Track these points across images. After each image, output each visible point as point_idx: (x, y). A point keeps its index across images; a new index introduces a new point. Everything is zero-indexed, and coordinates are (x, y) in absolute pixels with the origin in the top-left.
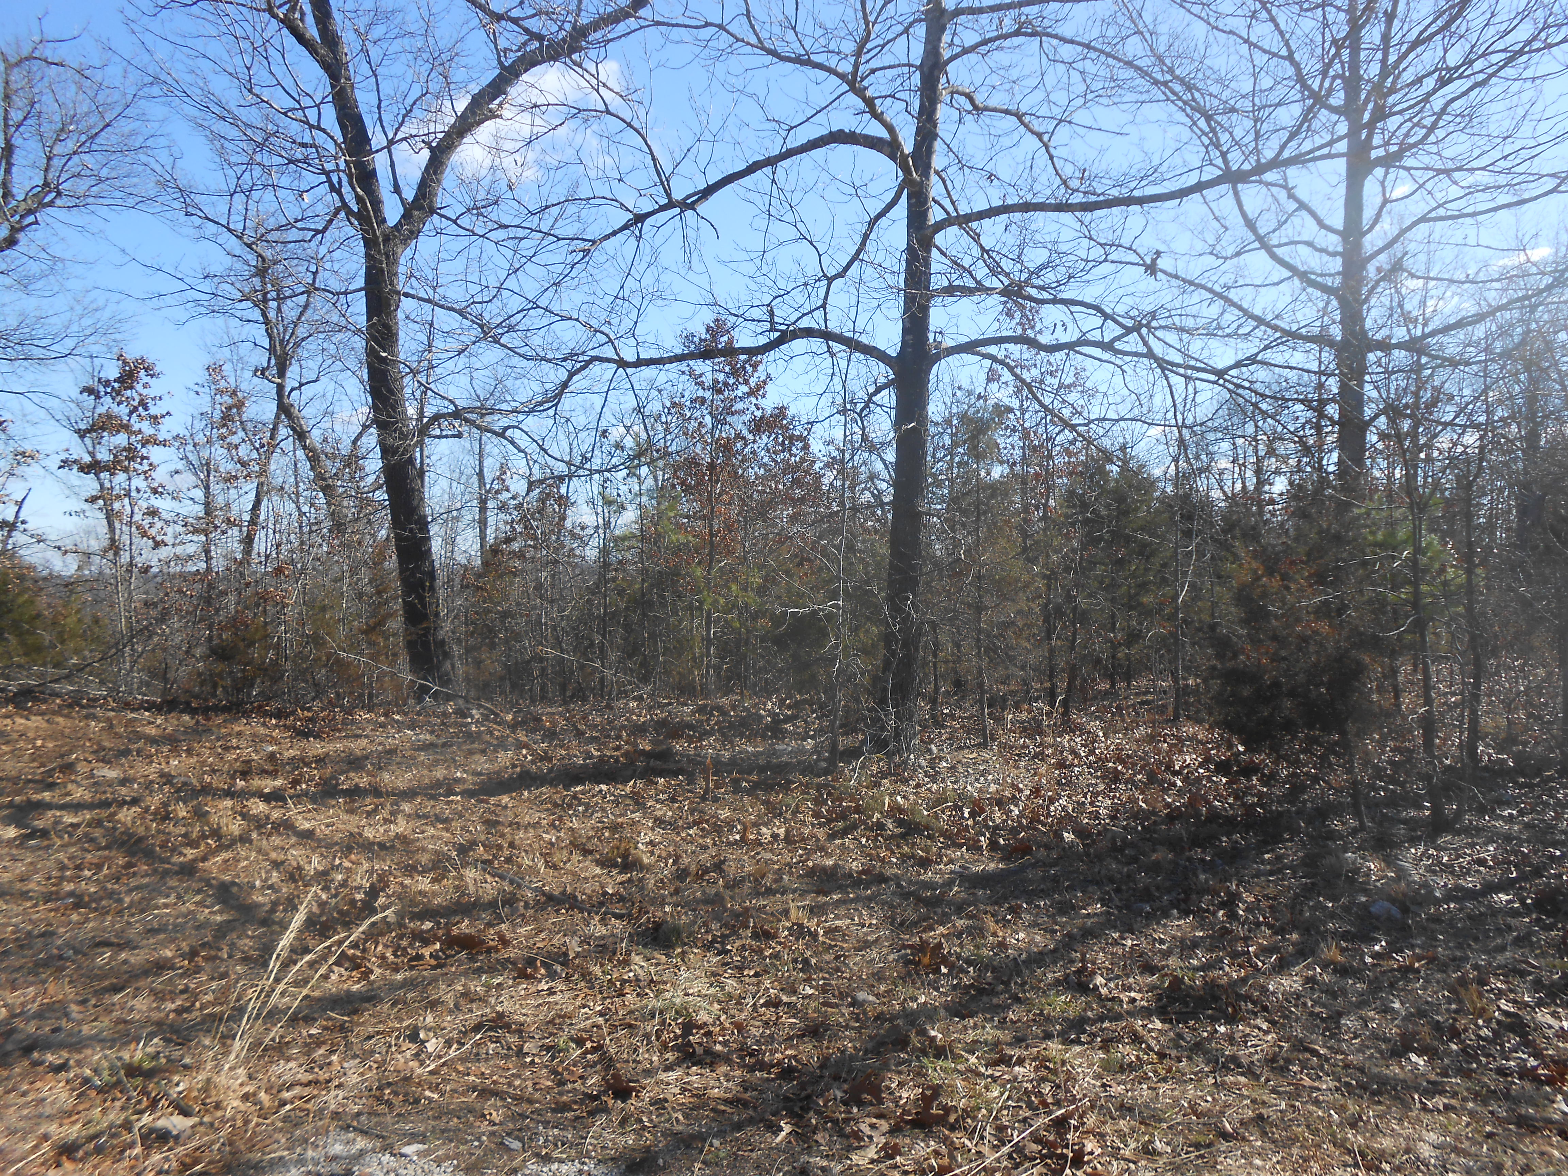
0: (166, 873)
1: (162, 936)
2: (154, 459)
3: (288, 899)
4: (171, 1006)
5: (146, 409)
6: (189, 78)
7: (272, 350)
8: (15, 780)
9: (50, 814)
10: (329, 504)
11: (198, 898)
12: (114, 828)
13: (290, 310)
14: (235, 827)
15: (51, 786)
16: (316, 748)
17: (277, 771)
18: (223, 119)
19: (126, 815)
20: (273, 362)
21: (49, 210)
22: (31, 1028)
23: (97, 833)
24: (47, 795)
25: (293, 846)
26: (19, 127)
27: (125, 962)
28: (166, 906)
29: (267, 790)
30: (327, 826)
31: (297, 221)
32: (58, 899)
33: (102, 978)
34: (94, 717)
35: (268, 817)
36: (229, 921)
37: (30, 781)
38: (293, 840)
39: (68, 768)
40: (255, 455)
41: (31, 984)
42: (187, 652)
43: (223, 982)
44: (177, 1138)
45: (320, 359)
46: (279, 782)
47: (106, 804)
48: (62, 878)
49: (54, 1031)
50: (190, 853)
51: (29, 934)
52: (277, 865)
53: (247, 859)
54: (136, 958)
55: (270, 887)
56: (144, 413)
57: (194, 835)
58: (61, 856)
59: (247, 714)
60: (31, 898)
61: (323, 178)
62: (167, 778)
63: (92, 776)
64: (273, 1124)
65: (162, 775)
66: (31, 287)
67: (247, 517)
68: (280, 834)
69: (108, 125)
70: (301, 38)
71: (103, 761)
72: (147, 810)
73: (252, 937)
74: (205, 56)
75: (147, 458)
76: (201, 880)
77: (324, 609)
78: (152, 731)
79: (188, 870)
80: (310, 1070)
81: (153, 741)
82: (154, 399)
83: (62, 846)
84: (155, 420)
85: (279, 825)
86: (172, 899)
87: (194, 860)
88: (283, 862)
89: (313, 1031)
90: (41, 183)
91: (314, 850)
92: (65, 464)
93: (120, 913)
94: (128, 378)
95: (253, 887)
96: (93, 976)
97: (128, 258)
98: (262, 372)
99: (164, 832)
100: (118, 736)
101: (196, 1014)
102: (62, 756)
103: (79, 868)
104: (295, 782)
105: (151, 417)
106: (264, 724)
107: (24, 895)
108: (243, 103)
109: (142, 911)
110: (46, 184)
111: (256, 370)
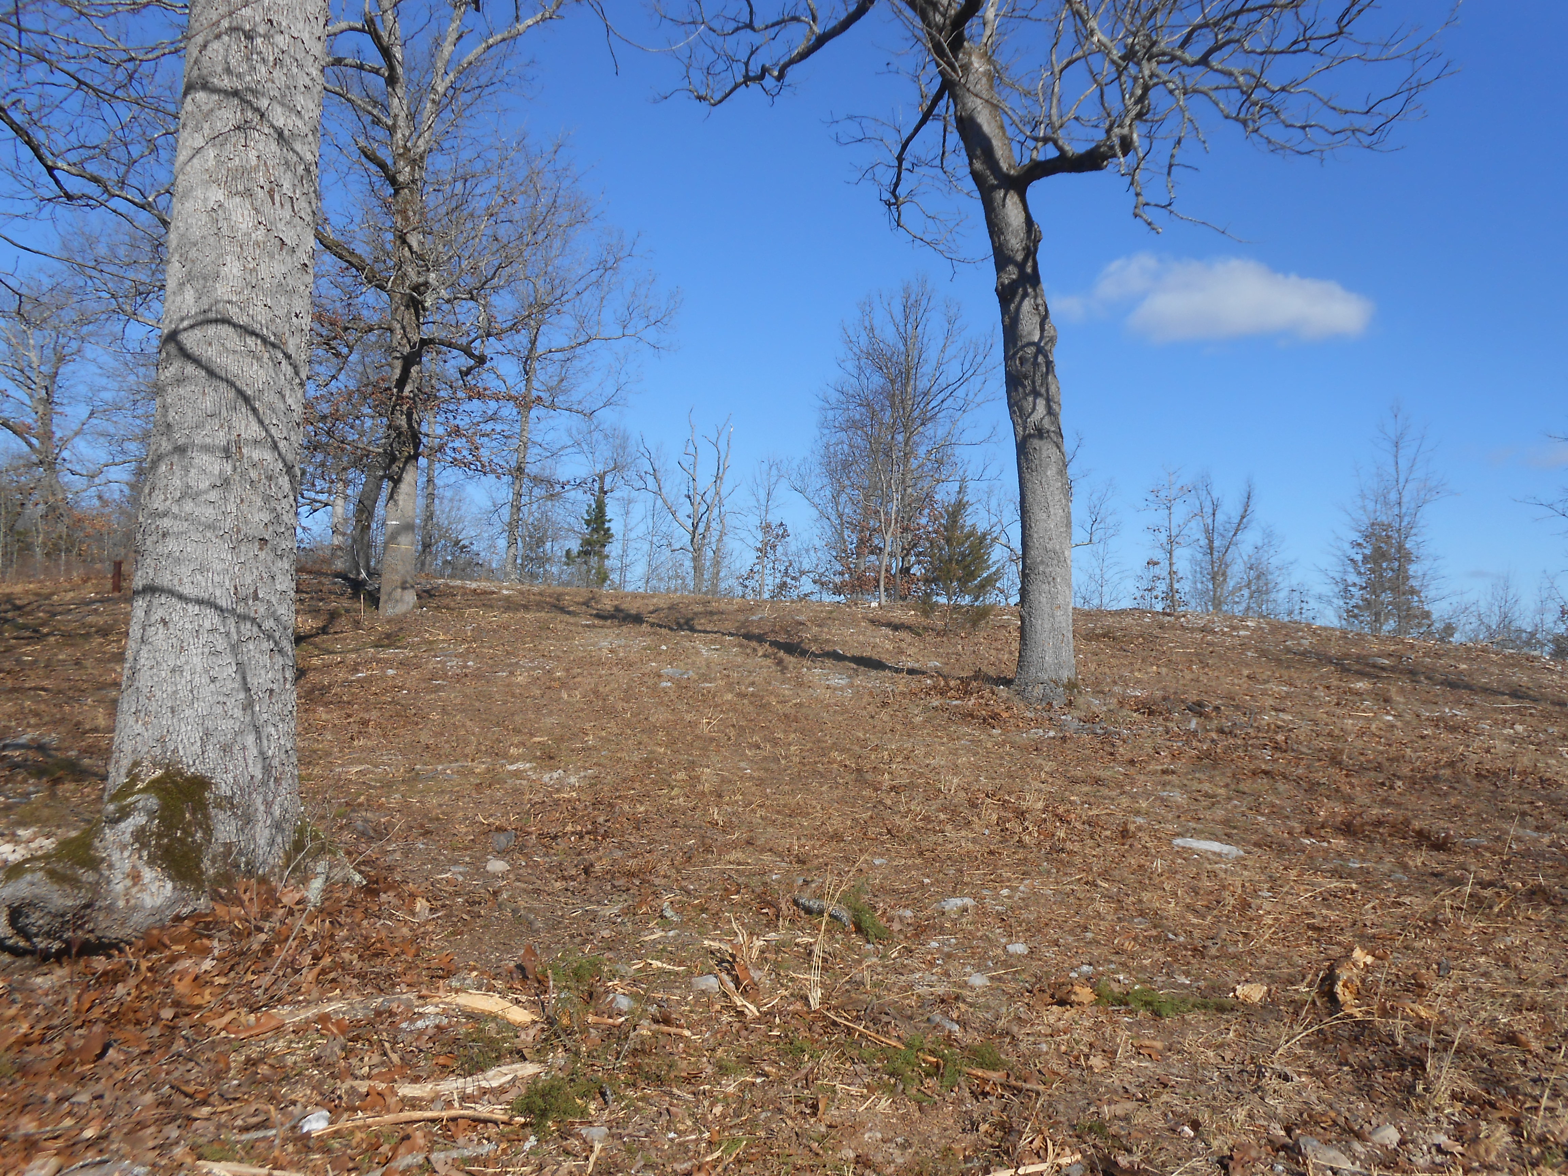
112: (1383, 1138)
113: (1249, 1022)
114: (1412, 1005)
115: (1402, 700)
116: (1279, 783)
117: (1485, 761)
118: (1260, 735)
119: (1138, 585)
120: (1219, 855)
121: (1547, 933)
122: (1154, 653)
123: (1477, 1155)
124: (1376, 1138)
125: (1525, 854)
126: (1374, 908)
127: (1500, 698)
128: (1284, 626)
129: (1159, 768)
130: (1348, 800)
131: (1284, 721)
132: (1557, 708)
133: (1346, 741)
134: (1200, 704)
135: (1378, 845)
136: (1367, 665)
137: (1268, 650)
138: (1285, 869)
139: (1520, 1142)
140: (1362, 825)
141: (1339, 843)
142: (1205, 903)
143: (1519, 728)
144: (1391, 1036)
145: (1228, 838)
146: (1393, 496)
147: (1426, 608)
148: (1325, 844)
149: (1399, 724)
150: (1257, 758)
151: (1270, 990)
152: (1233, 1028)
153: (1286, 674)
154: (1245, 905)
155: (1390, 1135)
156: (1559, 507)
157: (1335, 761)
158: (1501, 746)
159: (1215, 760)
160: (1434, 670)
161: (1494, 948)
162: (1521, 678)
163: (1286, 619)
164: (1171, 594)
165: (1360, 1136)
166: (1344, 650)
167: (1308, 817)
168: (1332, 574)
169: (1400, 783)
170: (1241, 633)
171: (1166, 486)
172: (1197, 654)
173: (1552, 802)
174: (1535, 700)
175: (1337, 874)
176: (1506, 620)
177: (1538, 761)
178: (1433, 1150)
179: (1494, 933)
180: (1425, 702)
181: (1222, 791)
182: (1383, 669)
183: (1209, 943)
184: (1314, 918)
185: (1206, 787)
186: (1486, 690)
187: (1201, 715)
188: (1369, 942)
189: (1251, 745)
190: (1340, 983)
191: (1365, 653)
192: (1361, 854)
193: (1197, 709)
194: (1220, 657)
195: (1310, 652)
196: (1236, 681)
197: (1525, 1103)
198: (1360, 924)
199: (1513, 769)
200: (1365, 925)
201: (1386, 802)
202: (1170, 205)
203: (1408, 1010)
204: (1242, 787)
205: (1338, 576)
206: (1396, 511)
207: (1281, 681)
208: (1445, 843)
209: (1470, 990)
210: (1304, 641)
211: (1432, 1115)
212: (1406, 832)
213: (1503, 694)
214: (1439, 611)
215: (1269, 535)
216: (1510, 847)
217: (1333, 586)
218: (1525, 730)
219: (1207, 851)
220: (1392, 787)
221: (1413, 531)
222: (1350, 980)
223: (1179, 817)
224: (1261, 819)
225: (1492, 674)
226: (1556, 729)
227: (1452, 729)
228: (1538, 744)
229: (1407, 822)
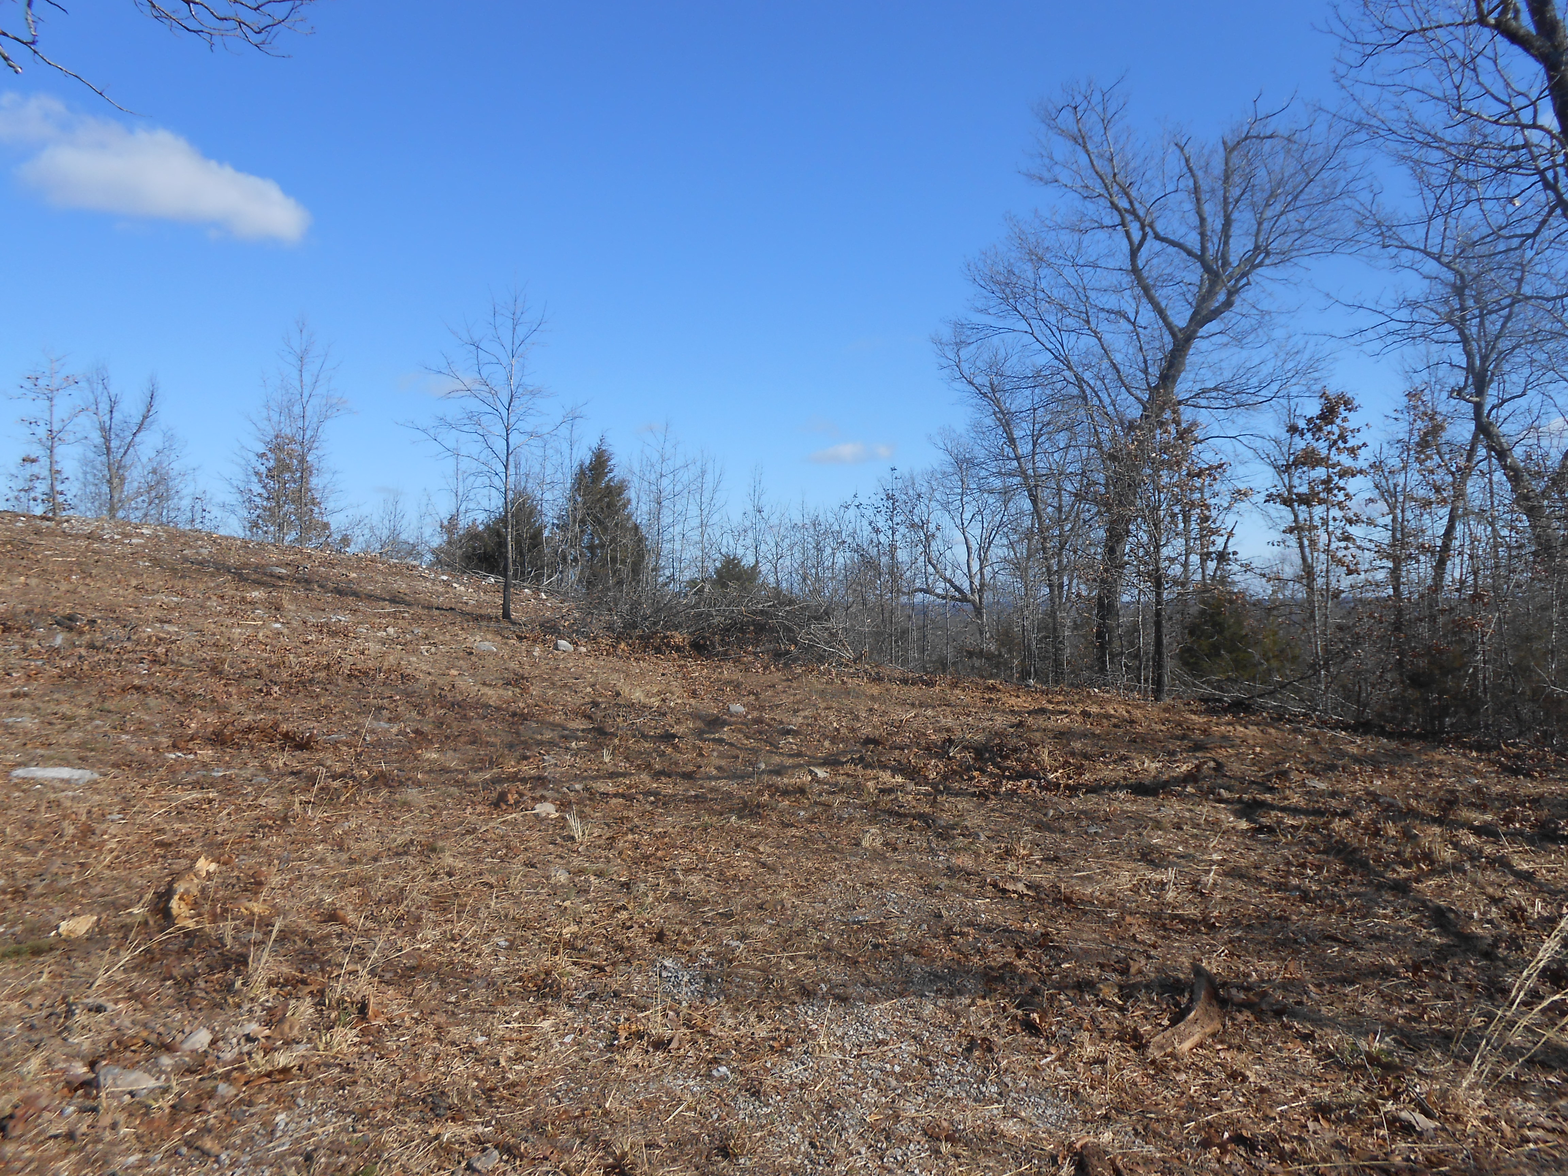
0: (1380, 887)
1: (1384, 944)
2: (1351, 490)
3: (1510, 937)
4: (1398, 1011)
5: (1345, 442)
6: (1394, 114)
7: (1470, 368)
8: (1242, 780)
9: (1273, 813)
10: (1533, 527)
11: (1415, 916)
12: (1330, 836)
13: (1494, 324)
14: (1447, 854)
15: (1271, 790)
16: (1528, 787)
17: (1486, 807)
18: (1428, 145)
19: (1339, 826)
20: (1470, 382)
21: (1259, 270)
22: (1279, 995)
23: (1315, 838)
24: (1268, 797)
25: (1510, 885)
26: (1237, 202)
27: (1353, 959)
28: (1385, 917)
29: (1476, 823)
30: (1549, 871)
31: (1501, 228)
32: (1286, 890)
33: (1333, 969)
34: (1300, 731)
35: (1481, 851)
36: (1449, 946)
37: (1253, 782)
38: (1511, 879)
39: (1283, 775)
40: (1449, 479)
41: (1273, 958)
42: (1381, 677)
43: (1449, 1003)
44: (1420, 1134)
45: (1526, 371)
46: (1488, 817)
47: (1318, 813)
48: (1289, 872)
49: (1297, 1003)
50: (1403, 872)
51: (1268, 915)
52: (1494, 901)
53: (1461, 888)
54: (1364, 959)
55: (1489, 922)
56: (1342, 446)
57: (1407, 855)
58: (1286, 852)
59: (1443, 743)
60: (1265, 885)
61: (1537, 178)
62: (1374, 797)
63: (1304, 785)
64: (1517, 1156)
65: (1368, 793)
66: (1244, 341)
67: (1439, 542)
68: (1495, 870)
69: (1311, 181)
70: (1514, 37)
71: (1312, 772)
72: (1357, 824)
73: (1475, 967)
74: (1412, 89)
75: (1343, 489)
76: (1415, 899)
77: (1528, 639)
78: (1353, 750)
79: (1401, 888)
80: (1553, 1118)
81: (1356, 760)
82: (1352, 431)
83: (1286, 844)
84: (1352, 451)
85: (1494, 861)
86: (1389, 911)
87: (1408, 879)
88: (1501, 899)
89: (1552, 1079)
90: (1252, 247)
91: (1535, 893)
92: (1270, 498)
93: (1343, 913)
94: (1328, 414)
95: (1472, 917)
96: (1324, 965)
97: (1332, 301)
98: (1458, 393)
99: (1376, 848)
100: (1322, 751)
101: (1424, 1026)
102: (1277, 764)
103: (1303, 866)
104: (1508, 820)
105: (1348, 449)
106: (1464, 755)
107: (1259, 881)
108: (1451, 123)
109: (1363, 917)
110: (1257, 248)
111: (1453, 391)
112: (194, 1043)
113: (69, 959)
114: (248, 904)
115: (293, 608)
116: (152, 697)
117: (359, 662)
118: (138, 648)
119: (11, 484)
120: (68, 781)
121: (382, 812)
122: (24, 562)
123: (282, 1034)
124: (187, 1046)
125: (375, 745)
126: (229, 814)
127: (381, 603)
128: (184, 534)
129: (9, 691)
130: (222, 709)
131: (169, 633)
132: (426, 611)
133: (232, 649)
134: (71, 618)
135: (245, 751)
136: (265, 574)
137: (163, 559)
138: (143, 787)
139: (322, 1010)
140: (232, 734)
141: (207, 753)
142: (39, 837)
143: (391, 630)
144: (220, 939)
145: (83, 762)
146: (297, 410)
147: (325, 519)
148: (192, 756)
149: (286, 631)
150: (131, 673)
151: (99, 919)
152: (47, 970)
153: (179, 584)
154: (87, 832)
155: (202, 1038)
156: (432, 432)
157: (216, 671)
158: (373, 647)
159: (79, 679)
160: (327, 579)
161: (334, 835)
162: (401, 585)
163: (188, 527)
164: (51, 495)
165: (169, 1048)
166: (243, 560)
167: (179, 730)
168: (235, 483)
169: (276, 689)
170: (134, 541)
171: (48, 374)
172: (79, 564)
173: (408, 695)
174: (409, 605)
175: (198, 785)
176: (394, 534)
177: (402, 659)
178: (242, 1041)
179: (336, 821)
180: (313, 609)
181: (83, 712)
182: (279, 578)
183: (36, 881)
184: (164, 834)
185: (65, 708)
186: (371, 597)
187: (70, 629)
188: (215, 850)
189: (126, 660)
190: (176, 897)
191: (263, 562)
192: (227, 762)
193: (68, 623)
194: (108, 566)
195: (209, 561)
196: (121, 592)
197: (332, 973)
198: (211, 832)
199: (380, 669)
200: (217, 833)
201: (260, 708)
202: (33, 43)
203: (243, 910)
204: (107, 705)
205: (242, 486)
206: (300, 424)
207: (171, 590)
208: (308, 743)
209: (305, 878)
210: (203, 550)
211: (246, 1007)
212: (274, 736)
213: (385, 600)
214: (337, 522)
215: (169, 437)
216: (364, 739)
217: (238, 495)
218: (396, 632)
219: (54, 779)
220: (269, 693)
221: (315, 445)
222: (187, 892)
223: (25, 744)
224: (124, 737)
225: (377, 582)
226: (421, 630)
227: (333, 634)
228: (405, 644)
229: (276, 725)
